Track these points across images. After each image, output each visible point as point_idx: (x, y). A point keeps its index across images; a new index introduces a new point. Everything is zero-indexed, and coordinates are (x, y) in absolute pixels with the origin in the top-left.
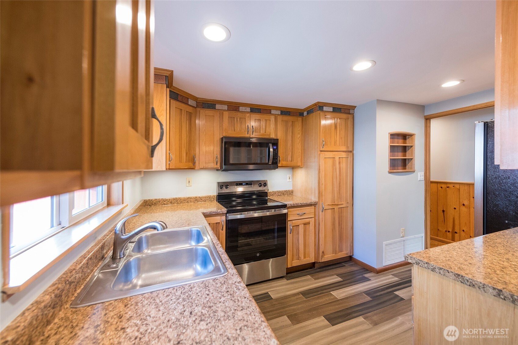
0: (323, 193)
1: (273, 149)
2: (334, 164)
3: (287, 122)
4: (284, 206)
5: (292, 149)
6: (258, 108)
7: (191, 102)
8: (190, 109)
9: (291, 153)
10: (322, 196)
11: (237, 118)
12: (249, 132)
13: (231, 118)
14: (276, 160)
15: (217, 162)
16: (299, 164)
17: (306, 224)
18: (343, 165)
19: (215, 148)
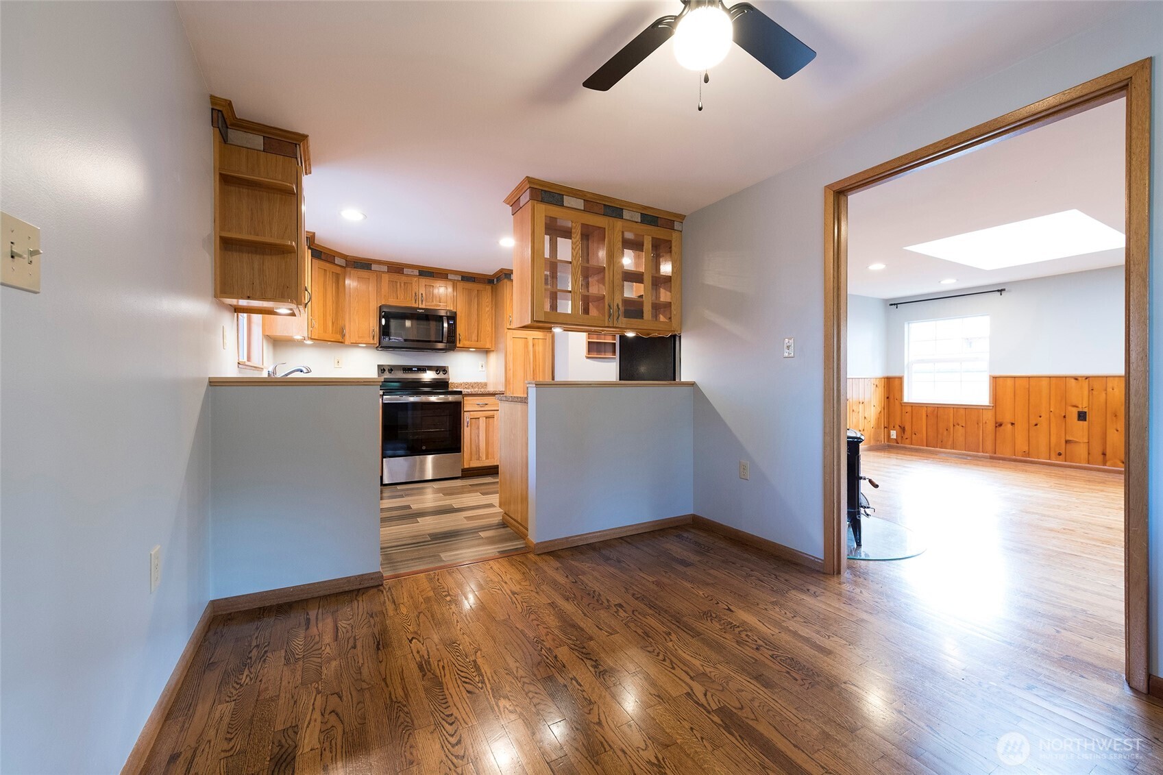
0: (511, 382)
1: (448, 323)
2: (526, 346)
3: (470, 291)
4: (460, 393)
5: (478, 326)
6: (430, 271)
7: (338, 261)
8: (338, 270)
9: (476, 331)
10: (510, 384)
11: (400, 283)
12: (417, 302)
13: (392, 283)
14: (453, 339)
15: (374, 337)
16: (488, 346)
17: (489, 418)
18: (540, 348)
19: (371, 319)
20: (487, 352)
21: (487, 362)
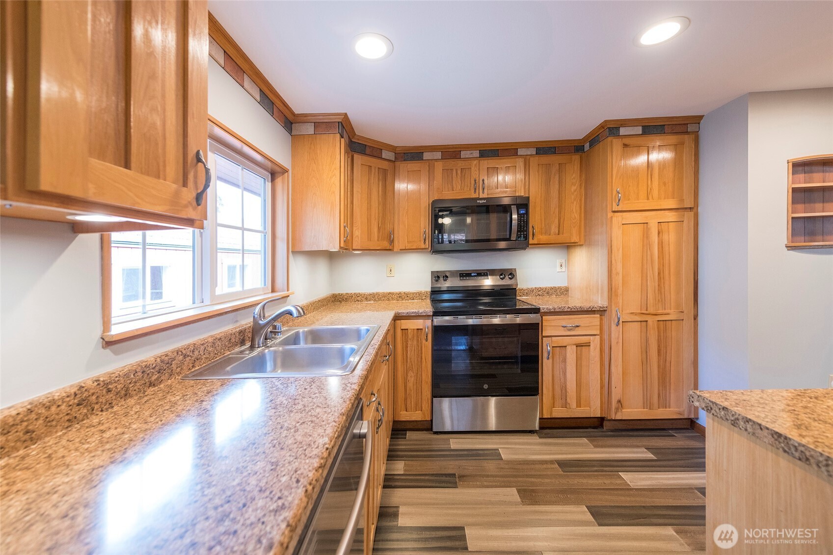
0: (620, 291)
1: (518, 214)
2: (646, 235)
3: (548, 166)
4: (536, 311)
5: (560, 212)
6: (493, 148)
7: (386, 154)
8: (385, 165)
9: (557, 220)
10: (617, 295)
11: (457, 170)
12: (477, 191)
13: (447, 171)
14: (525, 233)
15: (425, 240)
16: (575, 239)
17: (582, 346)
18: (671, 237)
19: (422, 219)
20: (568, 246)
21: (568, 261)
